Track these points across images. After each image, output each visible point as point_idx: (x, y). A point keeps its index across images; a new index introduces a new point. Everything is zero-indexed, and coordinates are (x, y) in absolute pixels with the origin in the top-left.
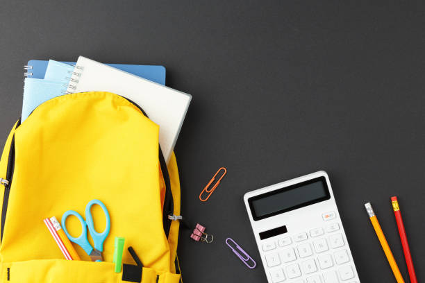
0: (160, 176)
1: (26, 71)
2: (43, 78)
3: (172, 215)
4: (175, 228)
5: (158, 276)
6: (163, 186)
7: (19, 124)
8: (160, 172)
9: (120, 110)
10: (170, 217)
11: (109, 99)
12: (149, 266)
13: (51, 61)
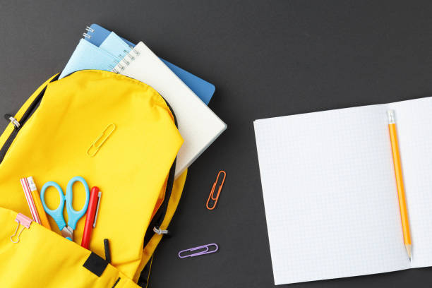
0: (164, 186)
1: (86, 32)
2: (98, 46)
3: (158, 228)
4: (155, 241)
5: (120, 278)
6: (161, 197)
7: (56, 79)
8: (165, 183)
9: (155, 108)
10: (155, 230)
11: (149, 94)
12: (115, 265)
13: (113, 34)
